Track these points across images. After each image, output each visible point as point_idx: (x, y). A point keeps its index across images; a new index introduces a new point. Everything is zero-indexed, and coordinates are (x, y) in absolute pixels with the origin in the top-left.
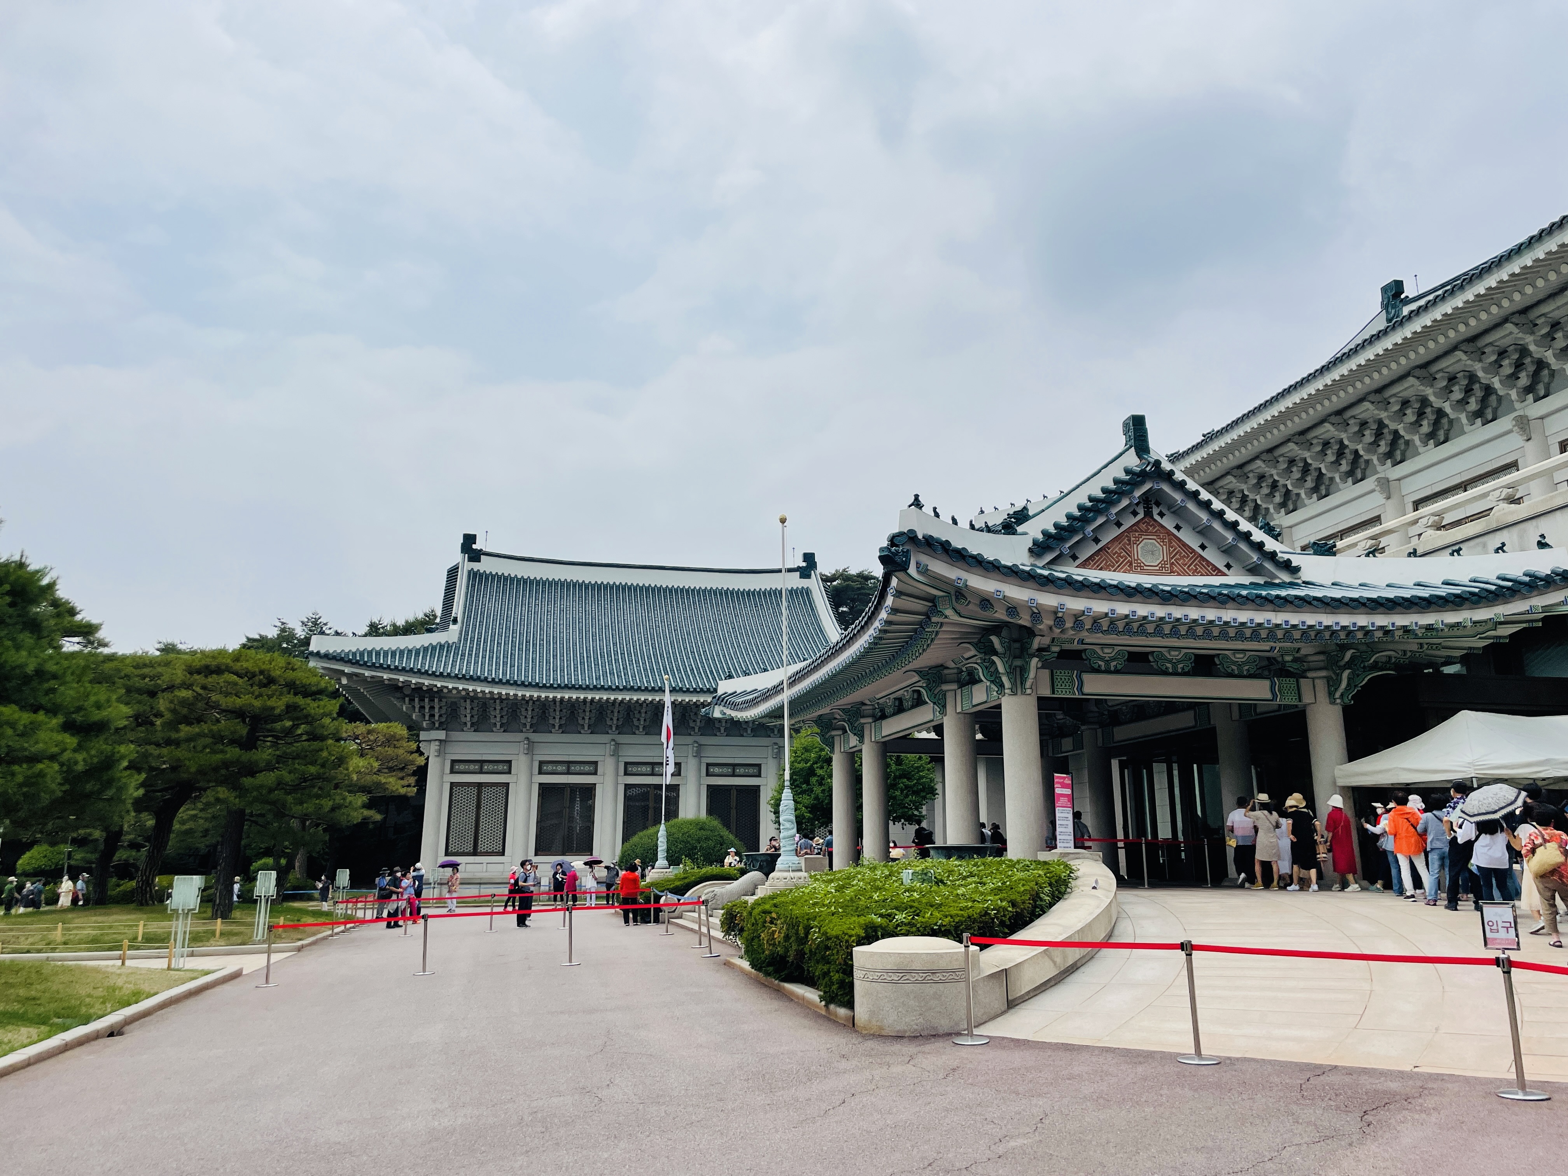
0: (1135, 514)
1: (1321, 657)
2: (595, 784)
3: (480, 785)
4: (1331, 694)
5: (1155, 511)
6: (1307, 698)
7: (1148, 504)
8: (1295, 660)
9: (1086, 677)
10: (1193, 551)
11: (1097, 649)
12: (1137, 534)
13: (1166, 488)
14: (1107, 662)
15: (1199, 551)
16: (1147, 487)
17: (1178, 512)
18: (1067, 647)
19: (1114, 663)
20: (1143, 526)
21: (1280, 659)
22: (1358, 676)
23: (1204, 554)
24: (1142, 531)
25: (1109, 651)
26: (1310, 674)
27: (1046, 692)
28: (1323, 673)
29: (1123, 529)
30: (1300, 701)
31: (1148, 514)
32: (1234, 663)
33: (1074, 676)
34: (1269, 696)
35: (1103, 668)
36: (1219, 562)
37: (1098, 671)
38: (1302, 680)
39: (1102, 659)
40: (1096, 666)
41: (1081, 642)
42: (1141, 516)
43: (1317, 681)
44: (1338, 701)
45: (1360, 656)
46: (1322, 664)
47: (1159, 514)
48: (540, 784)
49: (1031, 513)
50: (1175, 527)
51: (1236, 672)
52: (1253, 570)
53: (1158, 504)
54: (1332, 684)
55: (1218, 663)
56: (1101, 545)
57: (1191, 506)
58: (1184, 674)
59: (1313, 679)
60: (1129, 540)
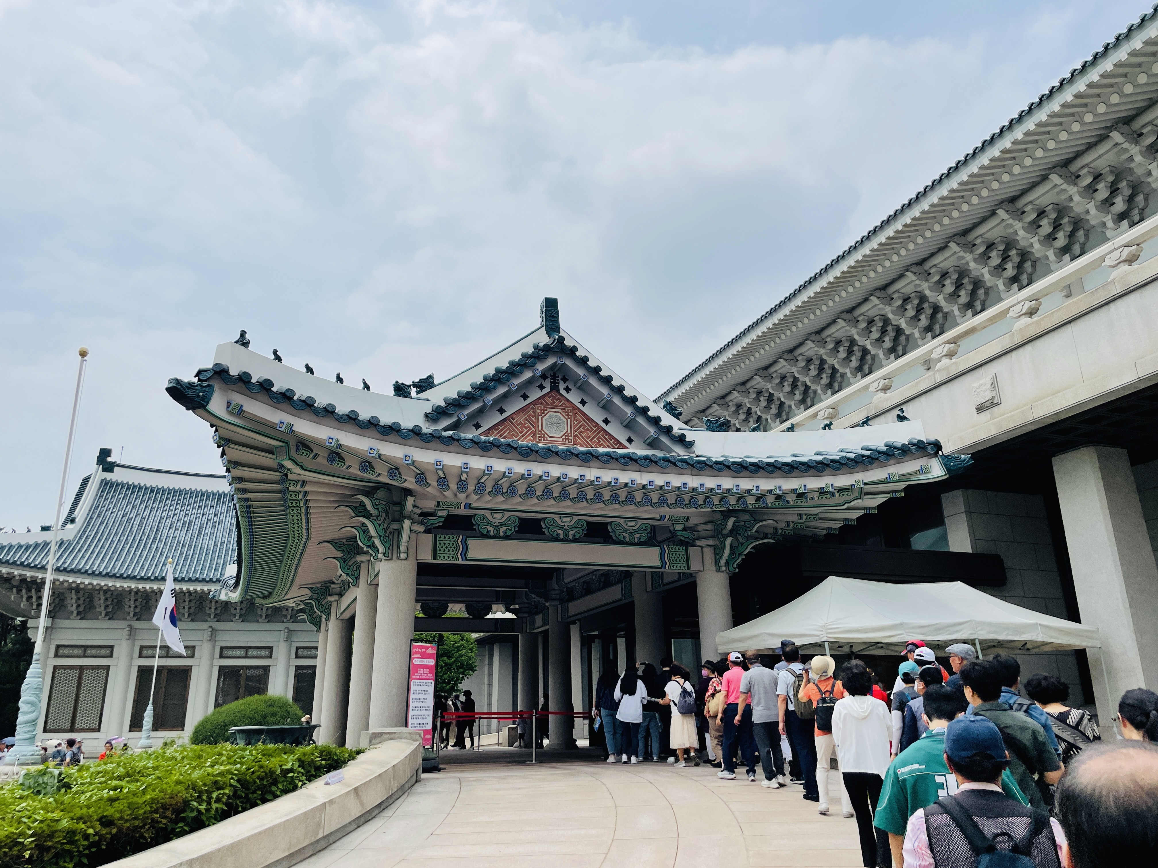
0: (542, 387)
1: (709, 526)
2: (192, 666)
3: (81, 668)
4: (717, 562)
5: (562, 386)
6: (695, 567)
7: (555, 380)
8: (685, 529)
9: (472, 543)
10: (597, 425)
11: (487, 513)
12: (542, 406)
13: (570, 363)
14: (497, 528)
15: (603, 425)
16: (550, 361)
17: (583, 387)
18: (455, 511)
19: (504, 529)
20: (549, 400)
21: (672, 528)
22: (742, 545)
23: (607, 428)
24: (547, 404)
25: (500, 516)
26: (699, 543)
27: (427, 557)
28: (710, 542)
29: (528, 401)
30: (688, 568)
31: (555, 388)
32: (626, 531)
33: (459, 541)
34: (658, 563)
35: (492, 534)
36: (621, 436)
37: (485, 536)
38: (691, 549)
39: (491, 524)
40: (485, 532)
41: (469, 506)
42: (547, 390)
43: (705, 549)
44: (723, 568)
45: (744, 526)
46: (710, 533)
47: (565, 389)
48: (139, 667)
49: (436, 382)
50: (580, 402)
51: (628, 540)
52: (653, 444)
53: (565, 380)
54: (718, 551)
55: (610, 530)
56: (505, 415)
57: (593, 382)
58: (575, 540)
59: (702, 547)
60: (535, 412)
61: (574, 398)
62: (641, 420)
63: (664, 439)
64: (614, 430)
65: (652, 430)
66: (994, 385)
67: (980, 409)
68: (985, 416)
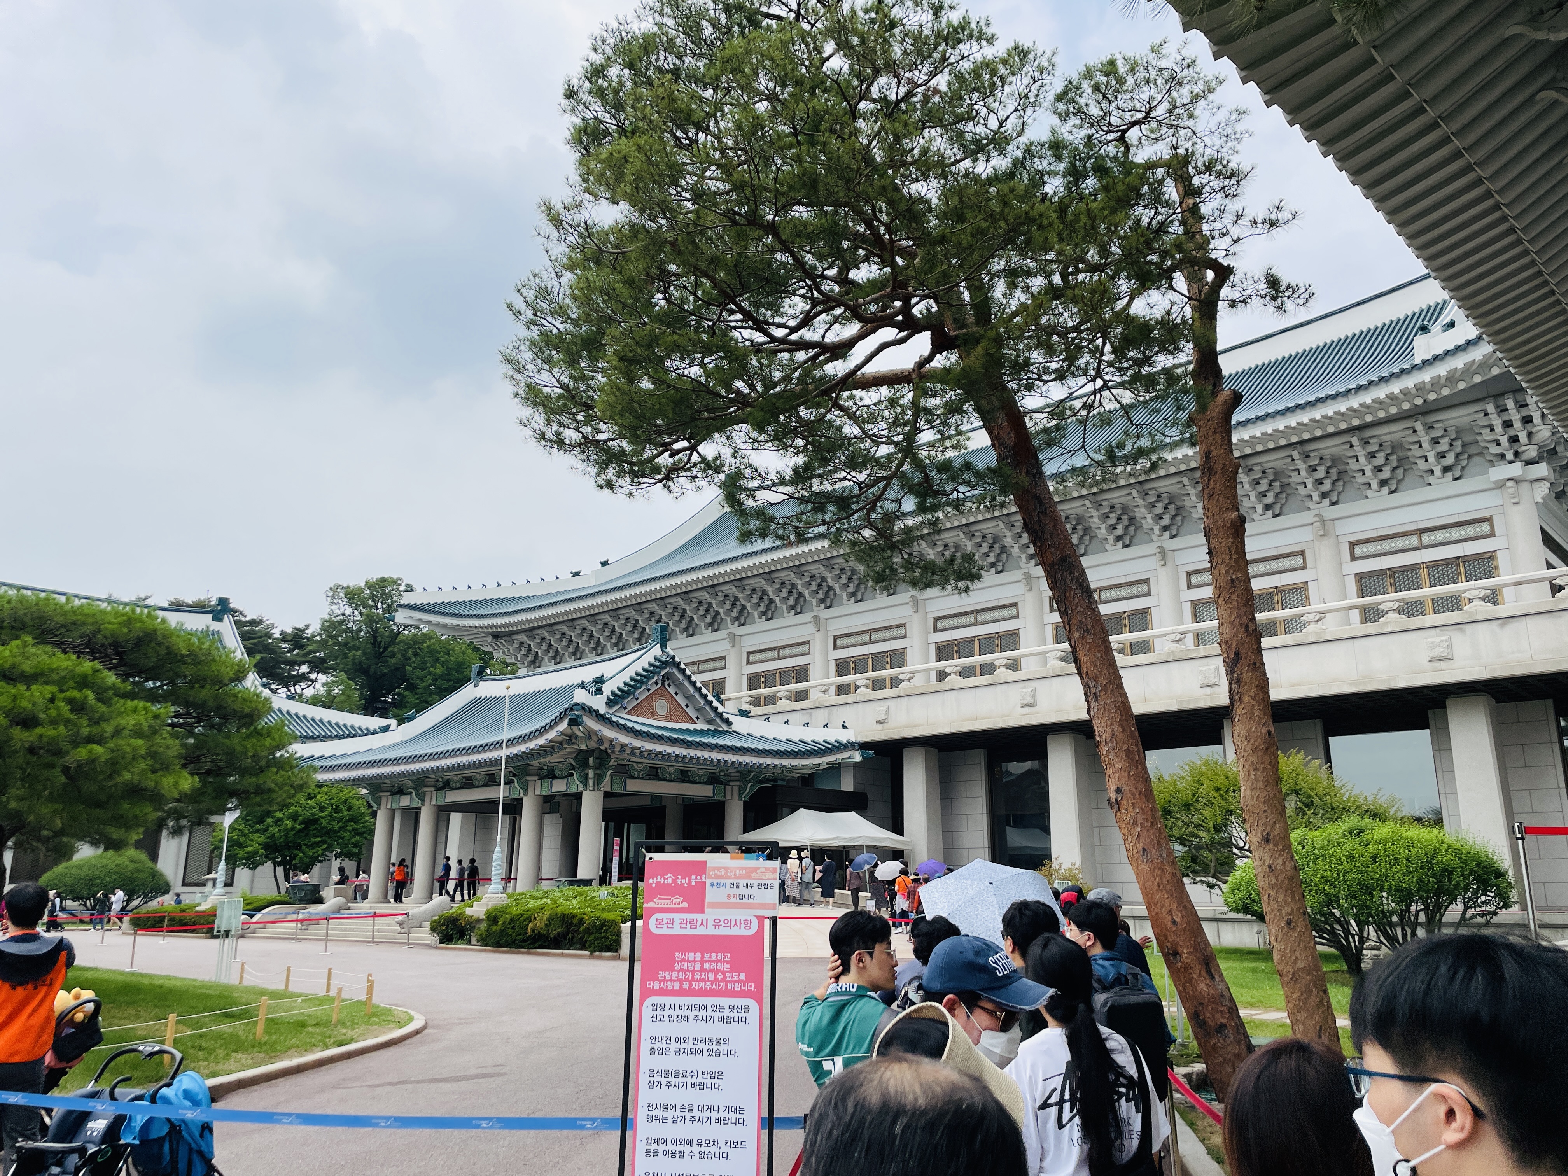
4: (740, 795)
5: (667, 683)
6: (729, 797)
13: (675, 671)
54: (741, 790)
57: (686, 683)
61: (672, 690)
62: (708, 708)
63: (718, 720)
64: (690, 711)
65: (712, 715)
66: (887, 712)
67: (878, 722)
68: (880, 727)
